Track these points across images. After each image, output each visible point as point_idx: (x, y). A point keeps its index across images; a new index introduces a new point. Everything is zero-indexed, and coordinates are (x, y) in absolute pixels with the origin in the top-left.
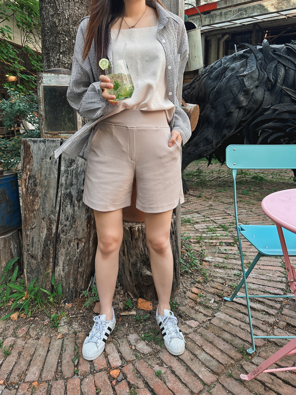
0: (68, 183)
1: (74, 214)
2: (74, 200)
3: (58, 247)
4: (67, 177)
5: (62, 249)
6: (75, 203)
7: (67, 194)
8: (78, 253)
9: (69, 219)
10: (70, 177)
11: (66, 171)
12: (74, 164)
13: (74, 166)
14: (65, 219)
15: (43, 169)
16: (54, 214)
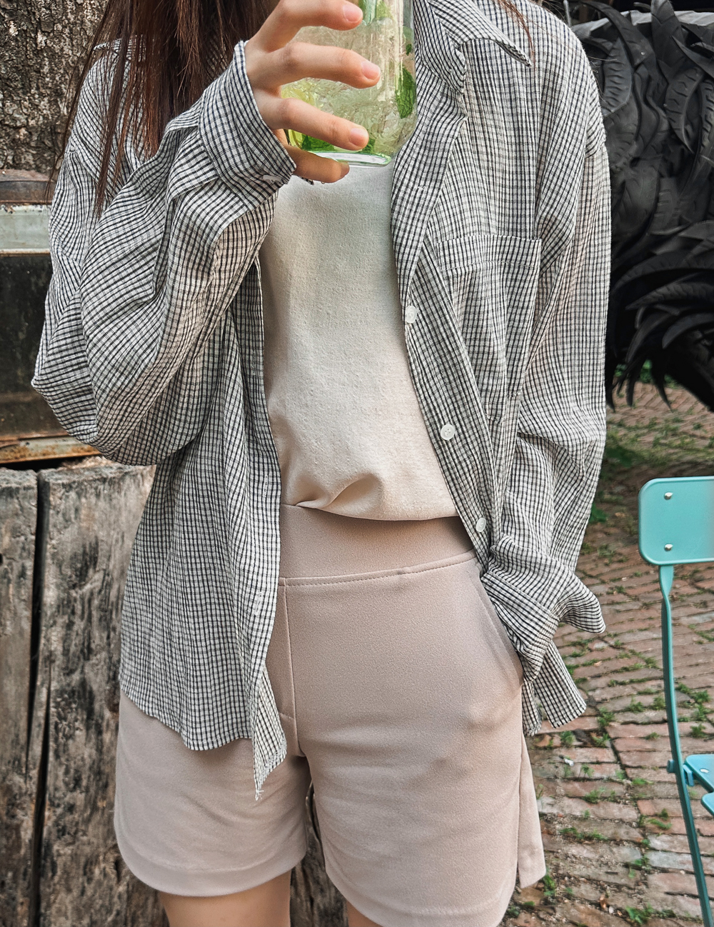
0: (73, 649)
1: (101, 760)
2: (101, 707)
3: (44, 889)
4: (70, 625)
5: (62, 895)
6: (102, 718)
7: (73, 692)
8: (120, 897)
9: (84, 783)
10: (79, 625)
11: (65, 605)
12: (95, 572)
13: (95, 580)
14: (67, 784)
16: (24, 772)
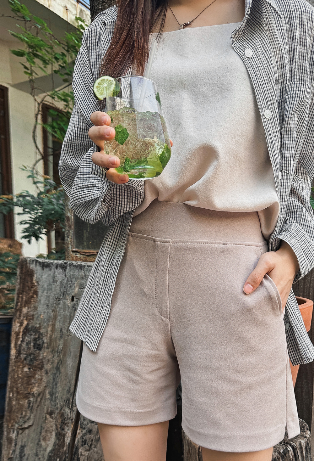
15: (59, 318)
16: (70, 407)
